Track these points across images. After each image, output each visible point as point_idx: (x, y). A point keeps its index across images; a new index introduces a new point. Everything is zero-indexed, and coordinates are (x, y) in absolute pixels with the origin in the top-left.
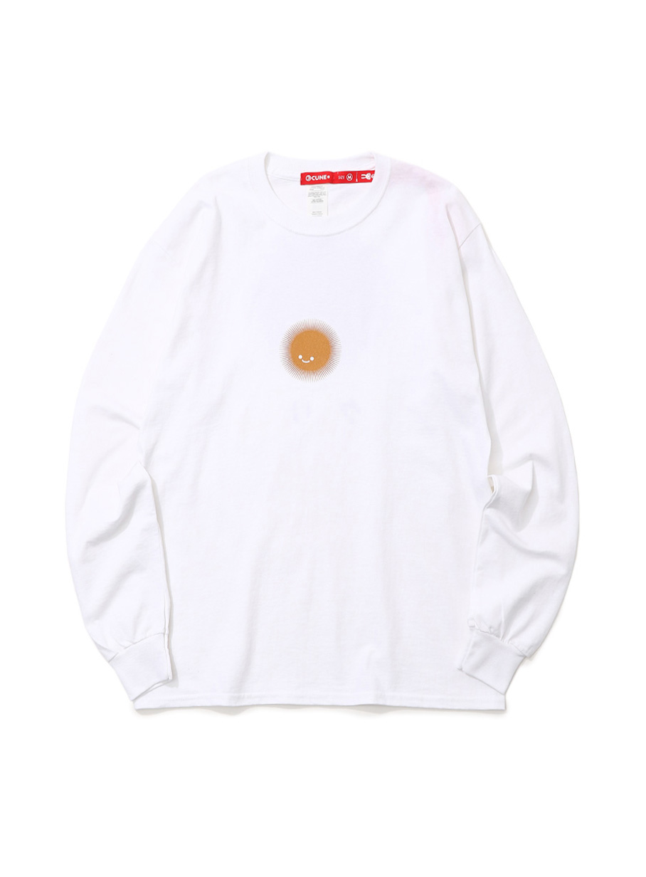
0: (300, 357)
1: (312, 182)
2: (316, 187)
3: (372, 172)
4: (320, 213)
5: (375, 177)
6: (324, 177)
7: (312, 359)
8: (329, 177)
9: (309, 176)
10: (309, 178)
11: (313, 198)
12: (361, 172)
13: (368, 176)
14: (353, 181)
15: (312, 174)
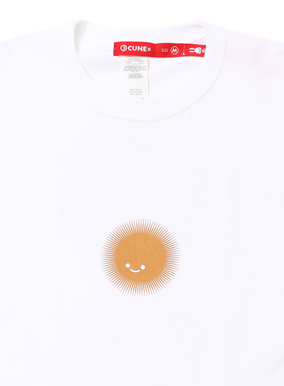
0: (128, 265)
1: (128, 53)
2: (134, 60)
3: (203, 47)
4: (139, 92)
5: (207, 51)
6: (144, 49)
7: (143, 267)
8: (149, 49)
9: (124, 46)
10: (124, 48)
11: (130, 72)
12: (188, 46)
13: (197, 50)
14: (179, 55)
15: (128, 44)
